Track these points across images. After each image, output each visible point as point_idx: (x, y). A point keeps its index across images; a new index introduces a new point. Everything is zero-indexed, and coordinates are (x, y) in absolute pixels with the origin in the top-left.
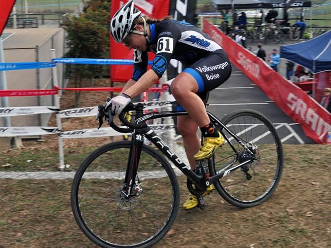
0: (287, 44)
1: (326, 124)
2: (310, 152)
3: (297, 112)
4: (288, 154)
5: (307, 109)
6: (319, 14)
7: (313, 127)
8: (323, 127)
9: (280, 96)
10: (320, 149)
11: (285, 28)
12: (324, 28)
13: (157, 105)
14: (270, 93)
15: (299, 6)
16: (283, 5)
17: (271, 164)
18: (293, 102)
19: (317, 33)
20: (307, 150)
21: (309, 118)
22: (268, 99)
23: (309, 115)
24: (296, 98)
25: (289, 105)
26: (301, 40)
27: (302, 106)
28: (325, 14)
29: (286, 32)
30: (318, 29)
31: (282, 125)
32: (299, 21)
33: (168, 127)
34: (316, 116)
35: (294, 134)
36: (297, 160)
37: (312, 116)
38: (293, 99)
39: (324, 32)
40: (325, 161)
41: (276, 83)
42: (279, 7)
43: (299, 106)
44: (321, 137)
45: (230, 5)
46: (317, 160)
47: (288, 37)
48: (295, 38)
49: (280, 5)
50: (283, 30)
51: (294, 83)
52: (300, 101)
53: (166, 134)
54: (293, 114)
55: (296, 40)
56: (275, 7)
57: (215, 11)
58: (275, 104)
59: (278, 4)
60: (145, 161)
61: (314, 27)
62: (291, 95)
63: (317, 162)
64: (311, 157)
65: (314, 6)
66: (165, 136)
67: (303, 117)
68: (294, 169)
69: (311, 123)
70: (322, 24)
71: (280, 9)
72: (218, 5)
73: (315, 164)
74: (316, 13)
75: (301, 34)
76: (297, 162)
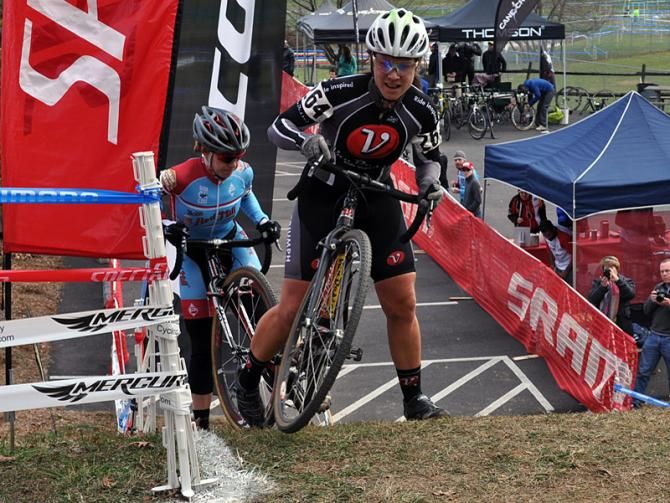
0: (504, 141)
1: (608, 355)
2: (561, 434)
3: (534, 325)
4: (502, 445)
5: (560, 315)
6: (587, 58)
7: (577, 365)
8: (602, 362)
9: (487, 282)
10: (587, 425)
11: (497, 95)
12: (598, 95)
13: (140, 317)
14: (462, 274)
15: (534, 37)
16: (489, 33)
17: (457, 472)
18: (524, 298)
19: (580, 108)
20: (554, 428)
21: (564, 340)
22: (458, 292)
23: (563, 330)
24: (529, 286)
25: (512, 306)
26: (540, 128)
27: (545, 307)
28: (601, 58)
29: (500, 106)
30: (584, 100)
31: (495, 360)
32: (535, 78)
33: (170, 381)
34: (583, 335)
35: (527, 384)
36: (527, 459)
37: (573, 335)
38: (521, 290)
39: (598, 108)
40: (599, 458)
41: (476, 245)
42: (480, 39)
43: (538, 308)
44: (597, 392)
45: (353, 32)
46: (578, 456)
47: (508, 121)
48: (523, 122)
49: (484, 34)
50: (492, 102)
51: (523, 246)
52: (541, 295)
53: (168, 401)
54: (523, 329)
55: (527, 128)
56: (471, 39)
57: (310, 48)
58: (475, 305)
59: (479, 30)
60: (106, 479)
61: (573, 92)
62: (517, 280)
63: (578, 462)
64: (563, 449)
65: (572, 36)
66: (163, 405)
67: (549, 337)
68: (519, 484)
69: (569, 353)
70: (592, 85)
71: (486, 43)
72: (317, 32)
73: (573, 467)
74: (577, 57)
75: (541, 112)
76: (527, 464)
